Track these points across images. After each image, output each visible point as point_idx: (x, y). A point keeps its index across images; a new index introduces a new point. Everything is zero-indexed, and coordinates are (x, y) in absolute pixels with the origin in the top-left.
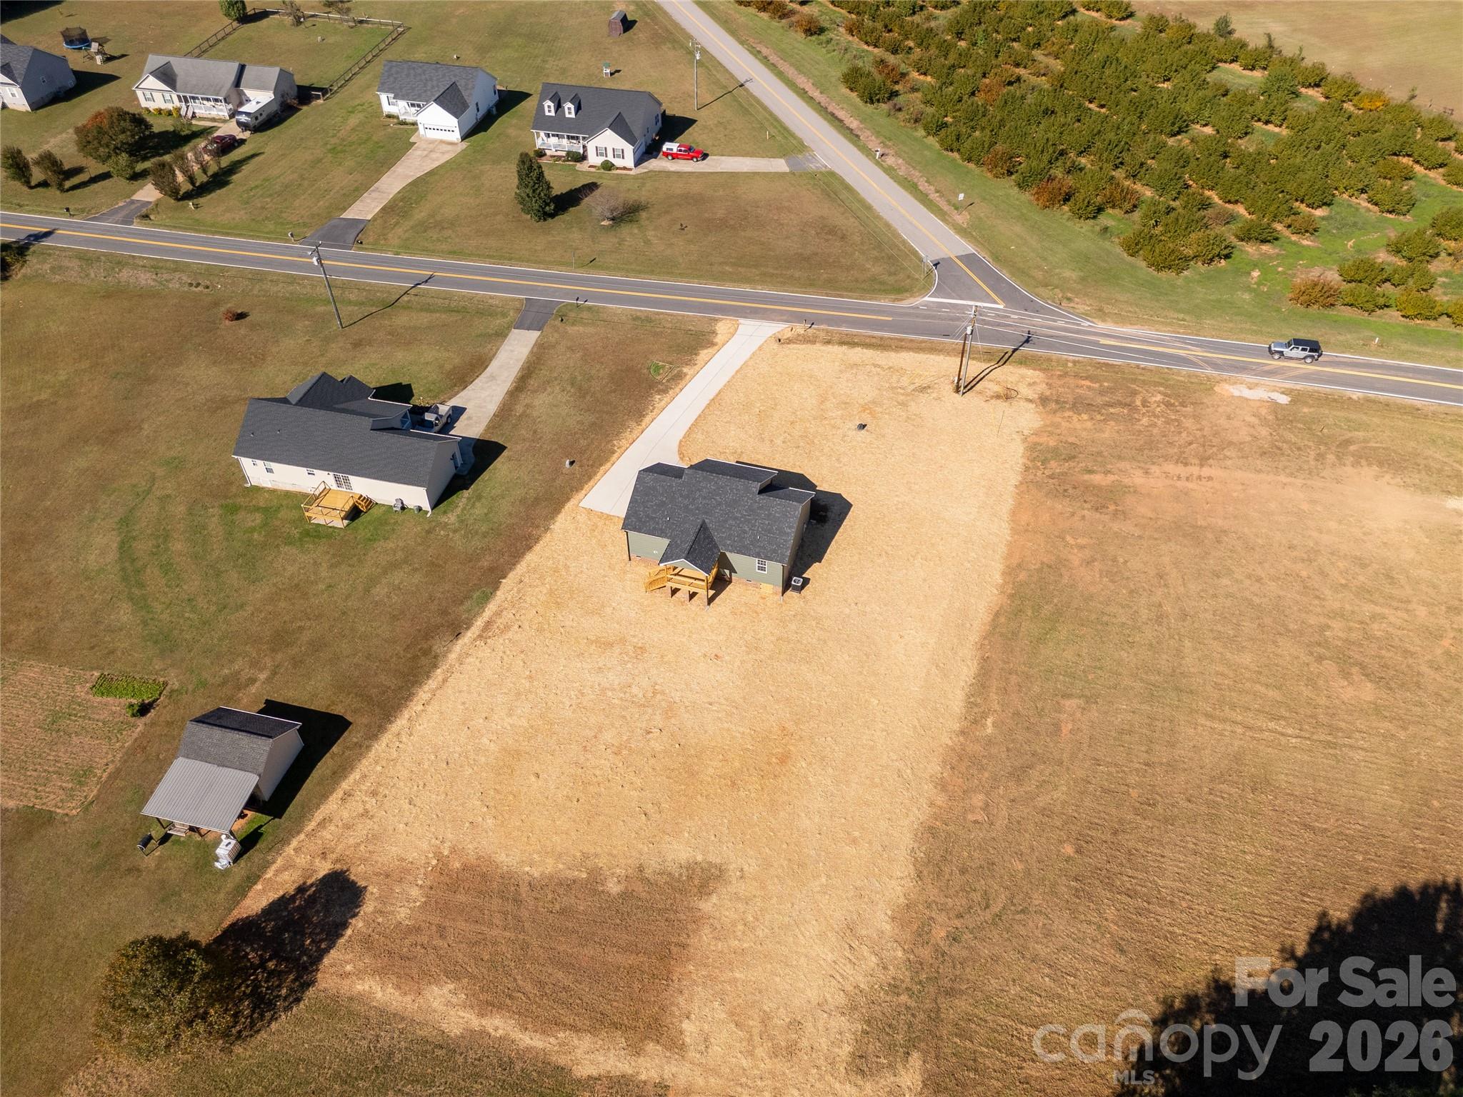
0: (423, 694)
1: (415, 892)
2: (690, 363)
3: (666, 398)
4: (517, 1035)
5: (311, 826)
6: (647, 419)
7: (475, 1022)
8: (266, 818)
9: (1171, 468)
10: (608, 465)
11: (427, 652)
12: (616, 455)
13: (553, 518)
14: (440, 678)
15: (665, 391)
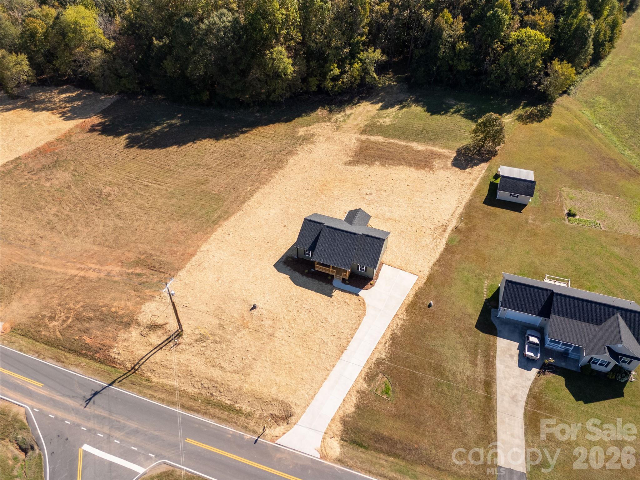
0: (460, 210)
1: (437, 165)
2: (362, 394)
3: (377, 355)
4: (398, 142)
5: (479, 179)
6: (389, 335)
7: (409, 144)
8: (494, 182)
9: (93, 275)
10: (407, 302)
11: (466, 224)
12: (404, 308)
13: (430, 274)
14: (456, 214)
15: (379, 363)
